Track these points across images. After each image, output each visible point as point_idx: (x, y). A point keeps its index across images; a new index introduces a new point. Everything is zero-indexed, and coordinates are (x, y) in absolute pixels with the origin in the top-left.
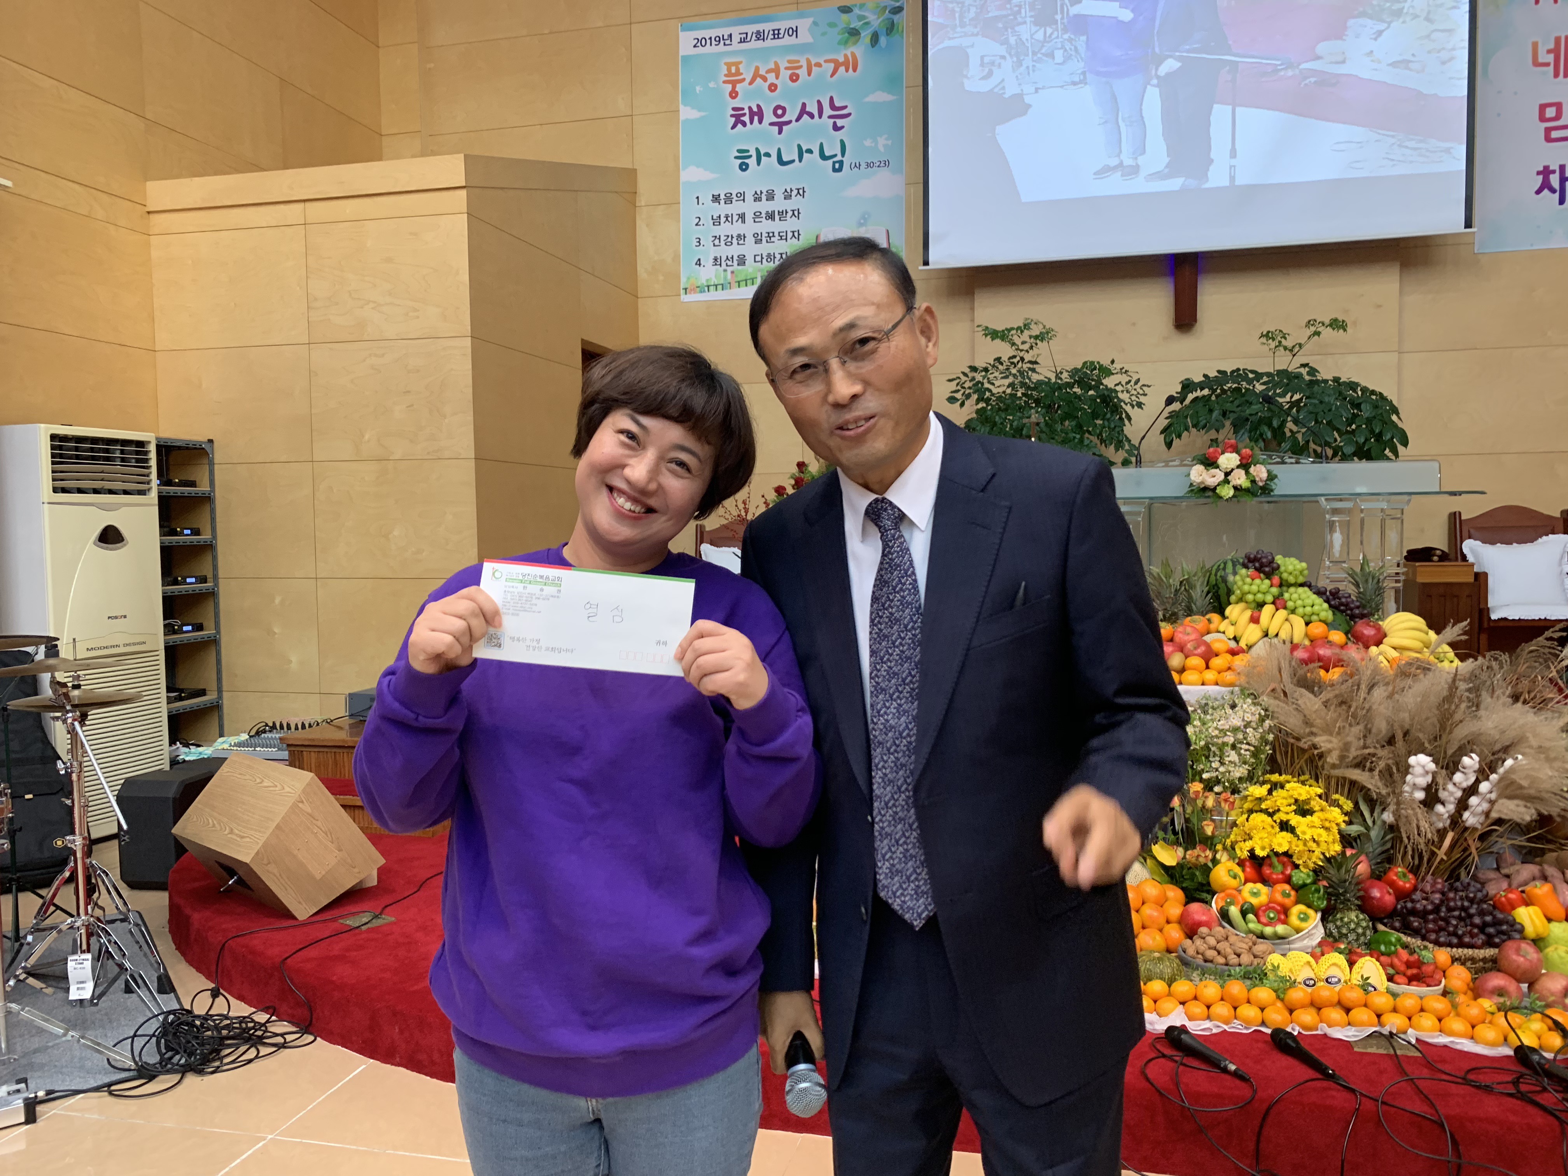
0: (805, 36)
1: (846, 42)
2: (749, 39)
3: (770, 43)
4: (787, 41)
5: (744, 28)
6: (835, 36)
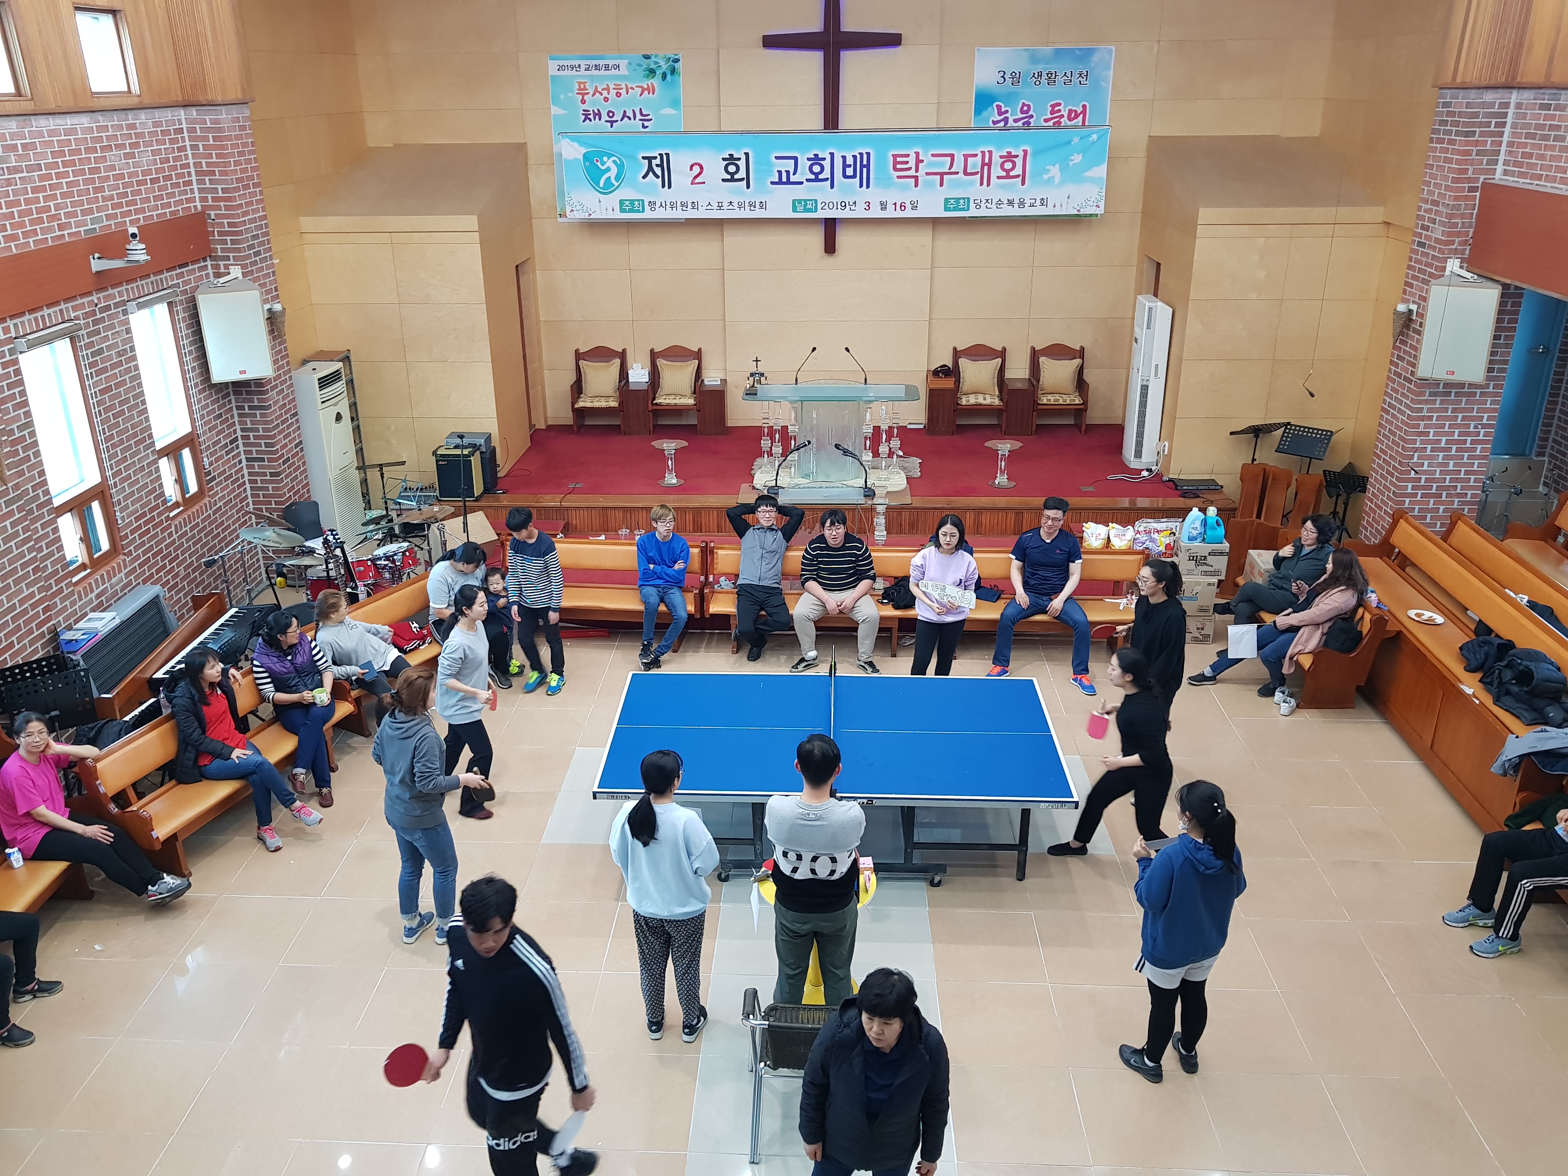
0: (624, 71)
1: (647, 77)
2: (590, 69)
3: (603, 72)
4: (613, 72)
5: (588, 62)
6: (641, 72)
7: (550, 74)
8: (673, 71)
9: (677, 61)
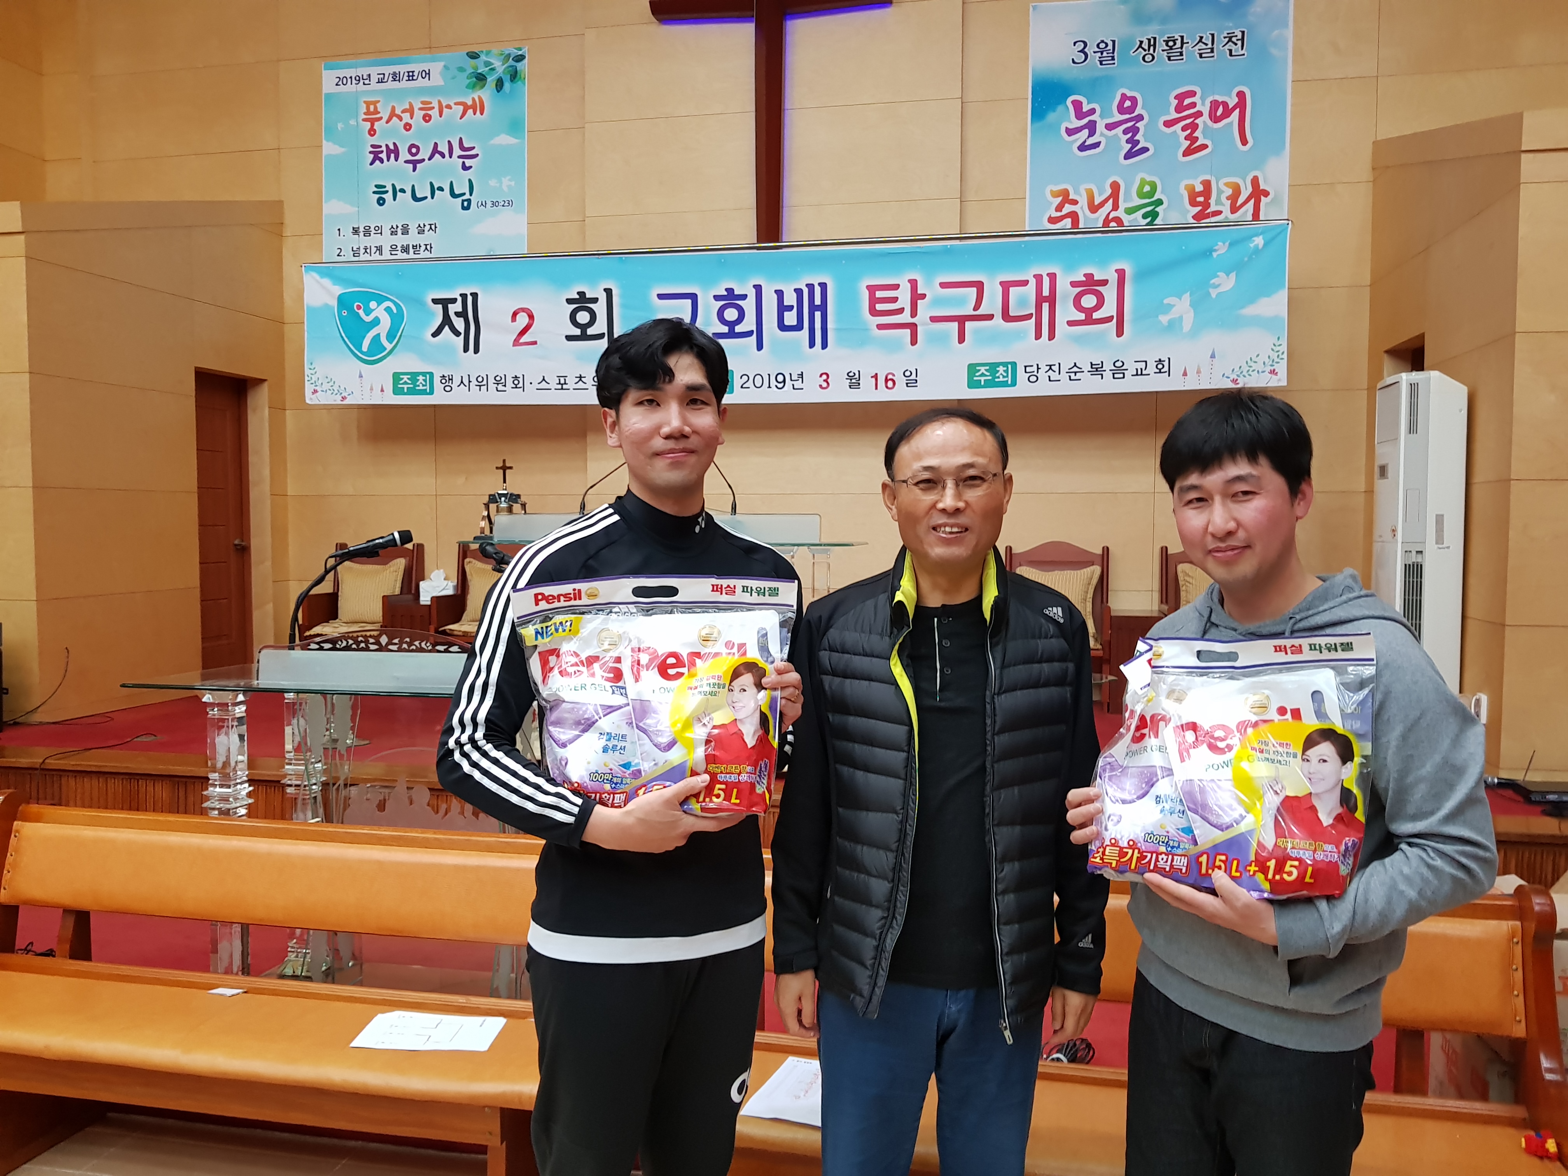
0: (436, 79)
1: (473, 87)
2: (385, 80)
3: (404, 84)
4: (420, 82)
5: (382, 69)
6: (464, 80)
7: (325, 90)
8: (514, 75)
9: (520, 58)
